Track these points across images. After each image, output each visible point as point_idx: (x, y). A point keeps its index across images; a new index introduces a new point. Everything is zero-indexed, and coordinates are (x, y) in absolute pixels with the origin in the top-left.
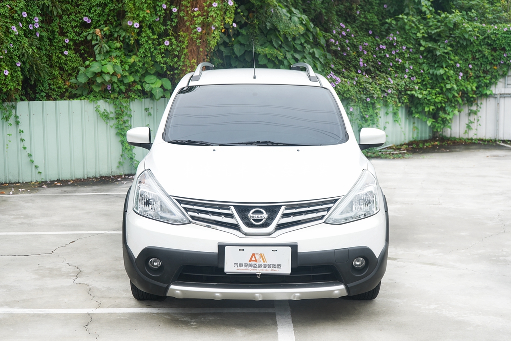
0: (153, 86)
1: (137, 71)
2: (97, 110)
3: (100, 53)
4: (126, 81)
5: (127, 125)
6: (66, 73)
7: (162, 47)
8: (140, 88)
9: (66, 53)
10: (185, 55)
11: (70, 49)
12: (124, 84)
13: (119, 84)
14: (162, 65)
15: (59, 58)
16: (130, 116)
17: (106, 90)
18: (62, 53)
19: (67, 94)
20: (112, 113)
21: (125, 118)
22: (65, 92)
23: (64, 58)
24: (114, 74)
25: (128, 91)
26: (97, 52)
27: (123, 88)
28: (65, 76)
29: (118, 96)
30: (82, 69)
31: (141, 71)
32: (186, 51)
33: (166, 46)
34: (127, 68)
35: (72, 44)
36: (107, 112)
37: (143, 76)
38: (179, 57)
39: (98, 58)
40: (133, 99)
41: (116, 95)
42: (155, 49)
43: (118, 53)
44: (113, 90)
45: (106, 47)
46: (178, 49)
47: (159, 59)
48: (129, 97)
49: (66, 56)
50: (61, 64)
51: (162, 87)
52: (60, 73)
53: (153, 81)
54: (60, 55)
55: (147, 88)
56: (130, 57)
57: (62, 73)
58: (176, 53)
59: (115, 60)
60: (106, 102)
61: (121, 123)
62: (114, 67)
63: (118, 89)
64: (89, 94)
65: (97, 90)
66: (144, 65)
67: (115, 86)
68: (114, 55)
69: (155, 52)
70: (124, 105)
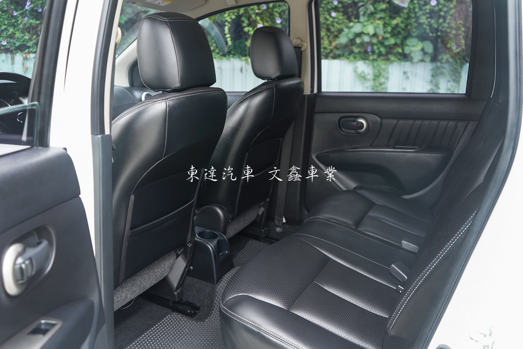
0: (413, 49)
1: (399, 33)
2: (355, 71)
3: (364, 14)
4: (387, 43)
5: (383, 86)
6: (332, 35)
7: (428, 7)
8: (400, 50)
9: (334, 14)
10: (452, 15)
11: (339, 11)
12: (385, 47)
13: (379, 46)
14: (425, 26)
15: (327, 19)
16: (387, 79)
17: (366, 52)
18: (330, 15)
19: (332, 55)
20: (369, 74)
21: (382, 80)
22: (329, 53)
23: (331, 19)
24: (375, 35)
25: (388, 53)
26: (361, 13)
27: (383, 50)
28: (331, 38)
29: (378, 57)
30: (346, 30)
31: (402, 32)
32: (453, 11)
33: (432, 6)
34: (389, 29)
35: (340, 6)
36: (365, 74)
37: (405, 38)
38: (445, 18)
39: (362, 19)
40: (392, 62)
41: (375, 57)
42: (420, 9)
43: (382, 15)
44: (373, 52)
45: (371, 8)
46: (445, 9)
47: (423, 20)
48: (388, 60)
49: (334, 18)
50: (328, 25)
51: (423, 50)
52: (326, 35)
53: (414, 44)
54: (328, 17)
55: (407, 50)
56: (394, 18)
57: (329, 34)
58: (442, 13)
59: (379, 22)
60: (365, 63)
61: (377, 84)
62: (375, 28)
63: (377, 51)
64: (350, 54)
65: (356, 50)
66: (406, 26)
67: (375, 47)
68: (378, 16)
69: (420, 13)
70: (383, 67)
